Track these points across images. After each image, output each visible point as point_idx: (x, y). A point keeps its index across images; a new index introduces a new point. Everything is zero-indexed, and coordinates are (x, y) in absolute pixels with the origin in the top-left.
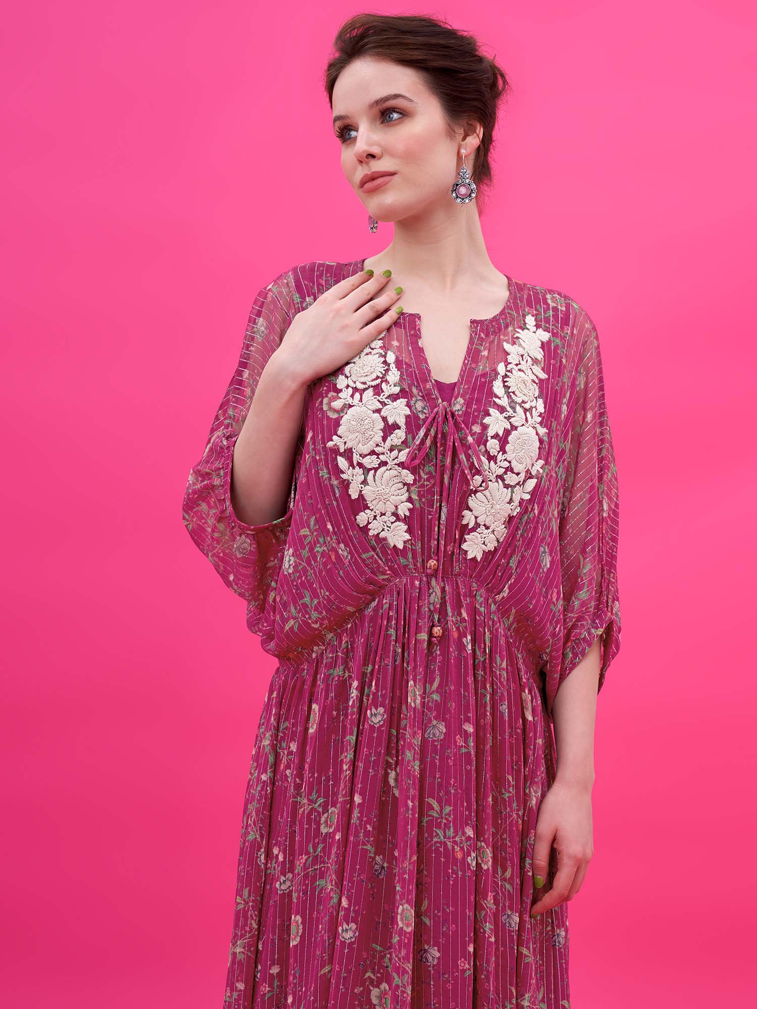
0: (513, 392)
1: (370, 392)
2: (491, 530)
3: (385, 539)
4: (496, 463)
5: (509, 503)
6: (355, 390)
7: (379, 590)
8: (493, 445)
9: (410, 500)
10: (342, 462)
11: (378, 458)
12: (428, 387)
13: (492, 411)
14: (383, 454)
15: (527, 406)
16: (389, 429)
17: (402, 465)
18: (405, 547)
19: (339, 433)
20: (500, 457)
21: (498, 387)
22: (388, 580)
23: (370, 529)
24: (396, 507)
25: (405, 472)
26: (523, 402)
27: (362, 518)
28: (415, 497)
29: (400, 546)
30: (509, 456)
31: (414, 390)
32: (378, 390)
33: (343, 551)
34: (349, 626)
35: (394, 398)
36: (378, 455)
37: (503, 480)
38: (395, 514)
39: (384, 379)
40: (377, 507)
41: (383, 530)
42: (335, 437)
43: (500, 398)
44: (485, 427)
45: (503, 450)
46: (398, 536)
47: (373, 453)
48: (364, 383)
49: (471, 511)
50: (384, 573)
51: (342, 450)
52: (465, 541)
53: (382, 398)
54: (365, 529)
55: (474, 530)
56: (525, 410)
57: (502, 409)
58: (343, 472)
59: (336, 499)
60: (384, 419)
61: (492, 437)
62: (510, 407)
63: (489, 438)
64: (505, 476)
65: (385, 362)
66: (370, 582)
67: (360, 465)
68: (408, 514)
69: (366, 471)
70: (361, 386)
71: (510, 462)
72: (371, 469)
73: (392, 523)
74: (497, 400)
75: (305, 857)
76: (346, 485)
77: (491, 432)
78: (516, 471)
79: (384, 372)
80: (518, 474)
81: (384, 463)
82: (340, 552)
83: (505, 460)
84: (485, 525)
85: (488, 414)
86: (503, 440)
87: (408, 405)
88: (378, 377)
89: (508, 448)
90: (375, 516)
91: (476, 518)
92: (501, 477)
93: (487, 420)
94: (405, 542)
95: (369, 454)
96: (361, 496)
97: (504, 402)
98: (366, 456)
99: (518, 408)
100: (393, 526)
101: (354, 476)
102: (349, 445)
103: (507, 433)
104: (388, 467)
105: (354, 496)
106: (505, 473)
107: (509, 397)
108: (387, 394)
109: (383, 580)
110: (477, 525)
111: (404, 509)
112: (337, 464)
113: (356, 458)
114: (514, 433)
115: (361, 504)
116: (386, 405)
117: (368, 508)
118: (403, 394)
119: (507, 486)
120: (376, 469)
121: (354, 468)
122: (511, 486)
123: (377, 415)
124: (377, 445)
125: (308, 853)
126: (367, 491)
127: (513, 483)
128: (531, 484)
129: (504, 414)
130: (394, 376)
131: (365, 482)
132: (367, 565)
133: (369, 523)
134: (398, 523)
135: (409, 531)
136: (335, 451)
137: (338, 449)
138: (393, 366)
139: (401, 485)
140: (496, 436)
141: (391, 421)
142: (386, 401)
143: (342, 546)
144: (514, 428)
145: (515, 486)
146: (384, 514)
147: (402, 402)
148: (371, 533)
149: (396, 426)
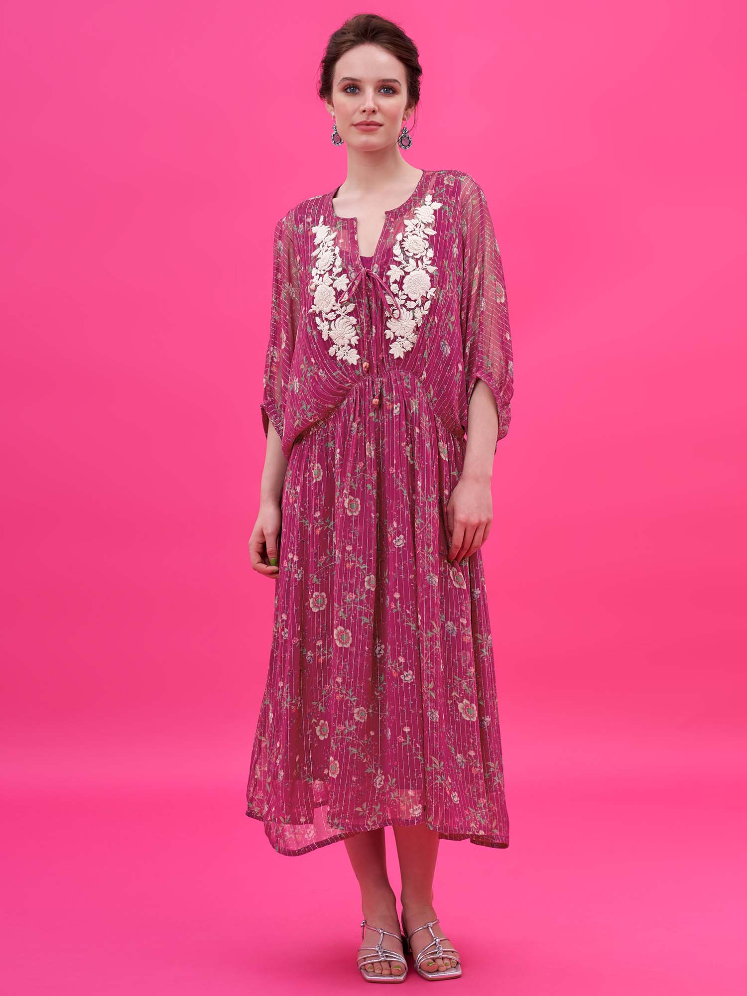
0: (407, 251)
1: (327, 274)
2: (406, 338)
3: (346, 361)
4: (399, 298)
5: (413, 319)
6: (321, 275)
7: (347, 393)
8: (394, 288)
9: (357, 334)
10: (318, 320)
11: (335, 313)
12: (356, 263)
13: (392, 266)
14: (337, 310)
15: (418, 257)
16: (339, 294)
17: (350, 314)
18: (358, 363)
19: (315, 303)
20: (400, 293)
21: (397, 250)
22: (351, 386)
23: (337, 357)
24: (350, 340)
25: (352, 318)
26: (414, 254)
27: (332, 351)
28: (359, 332)
29: (355, 363)
30: (406, 292)
31: (350, 268)
32: (331, 272)
33: (321, 373)
34: (332, 417)
35: (339, 275)
36: (335, 311)
37: (405, 307)
38: (350, 345)
39: (334, 265)
40: (339, 342)
41: (344, 355)
42: (313, 306)
43: (397, 256)
44: (388, 277)
45: (401, 289)
46: (353, 357)
47: (332, 311)
48: (324, 270)
49: (390, 329)
50: (347, 382)
51: (317, 313)
52: (391, 348)
53: (333, 276)
54: (335, 357)
55: (394, 340)
56: (417, 260)
57: (399, 264)
58: (318, 326)
59: (315, 344)
60: (335, 289)
61: (393, 283)
62: (405, 261)
63: (391, 284)
64: (406, 304)
65: (335, 255)
66: (339, 388)
67: (326, 319)
68: (357, 343)
69: (330, 322)
70: (322, 273)
71: (407, 295)
72: (332, 321)
73: (349, 350)
74: (396, 259)
75: (325, 558)
76: (320, 333)
77: (392, 280)
78: (413, 299)
79: (334, 261)
80: (415, 301)
81: (339, 316)
82: (320, 374)
83: (404, 294)
84: (401, 336)
85: (389, 269)
86: (400, 283)
87: (348, 277)
88: (331, 265)
89: (404, 287)
90: (339, 348)
91: (394, 333)
92: (404, 306)
93: (389, 273)
94: (357, 361)
95: (331, 312)
96: (329, 338)
97: (400, 258)
98: (328, 313)
99: (411, 260)
100: (349, 352)
101: (323, 326)
102: (320, 309)
103: (403, 278)
104: (341, 317)
105: (325, 338)
106: (406, 302)
107: (404, 254)
108: (335, 273)
109: (348, 386)
110: (396, 337)
111: (354, 341)
112: (316, 323)
113: (324, 316)
114: (407, 277)
115: (330, 342)
116: (335, 280)
117: (334, 344)
118: (344, 271)
119: (409, 310)
120: (335, 320)
121: (323, 322)
122: (412, 309)
123: (331, 287)
124: (334, 306)
125: (326, 555)
126: (332, 334)
127: (412, 307)
128: (428, 304)
129: (400, 267)
130: (339, 262)
131: (330, 329)
132: (336, 380)
133: (336, 353)
134: (352, 350)
135: (359, 353)
136: (314, 314)
137: (316, 313)
138: (338, 255)
139: (351, 327)
140: (396, 282)
141: (339, 290)
142: (335, 278)
143: (321, 370)
144: (407, 273)
145: (415, 308)
146: (344, 346)
147: (344, 276)
148: (338, 359)
149: (342, 292)
